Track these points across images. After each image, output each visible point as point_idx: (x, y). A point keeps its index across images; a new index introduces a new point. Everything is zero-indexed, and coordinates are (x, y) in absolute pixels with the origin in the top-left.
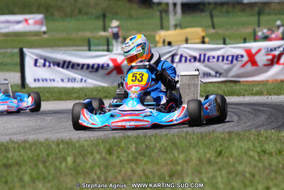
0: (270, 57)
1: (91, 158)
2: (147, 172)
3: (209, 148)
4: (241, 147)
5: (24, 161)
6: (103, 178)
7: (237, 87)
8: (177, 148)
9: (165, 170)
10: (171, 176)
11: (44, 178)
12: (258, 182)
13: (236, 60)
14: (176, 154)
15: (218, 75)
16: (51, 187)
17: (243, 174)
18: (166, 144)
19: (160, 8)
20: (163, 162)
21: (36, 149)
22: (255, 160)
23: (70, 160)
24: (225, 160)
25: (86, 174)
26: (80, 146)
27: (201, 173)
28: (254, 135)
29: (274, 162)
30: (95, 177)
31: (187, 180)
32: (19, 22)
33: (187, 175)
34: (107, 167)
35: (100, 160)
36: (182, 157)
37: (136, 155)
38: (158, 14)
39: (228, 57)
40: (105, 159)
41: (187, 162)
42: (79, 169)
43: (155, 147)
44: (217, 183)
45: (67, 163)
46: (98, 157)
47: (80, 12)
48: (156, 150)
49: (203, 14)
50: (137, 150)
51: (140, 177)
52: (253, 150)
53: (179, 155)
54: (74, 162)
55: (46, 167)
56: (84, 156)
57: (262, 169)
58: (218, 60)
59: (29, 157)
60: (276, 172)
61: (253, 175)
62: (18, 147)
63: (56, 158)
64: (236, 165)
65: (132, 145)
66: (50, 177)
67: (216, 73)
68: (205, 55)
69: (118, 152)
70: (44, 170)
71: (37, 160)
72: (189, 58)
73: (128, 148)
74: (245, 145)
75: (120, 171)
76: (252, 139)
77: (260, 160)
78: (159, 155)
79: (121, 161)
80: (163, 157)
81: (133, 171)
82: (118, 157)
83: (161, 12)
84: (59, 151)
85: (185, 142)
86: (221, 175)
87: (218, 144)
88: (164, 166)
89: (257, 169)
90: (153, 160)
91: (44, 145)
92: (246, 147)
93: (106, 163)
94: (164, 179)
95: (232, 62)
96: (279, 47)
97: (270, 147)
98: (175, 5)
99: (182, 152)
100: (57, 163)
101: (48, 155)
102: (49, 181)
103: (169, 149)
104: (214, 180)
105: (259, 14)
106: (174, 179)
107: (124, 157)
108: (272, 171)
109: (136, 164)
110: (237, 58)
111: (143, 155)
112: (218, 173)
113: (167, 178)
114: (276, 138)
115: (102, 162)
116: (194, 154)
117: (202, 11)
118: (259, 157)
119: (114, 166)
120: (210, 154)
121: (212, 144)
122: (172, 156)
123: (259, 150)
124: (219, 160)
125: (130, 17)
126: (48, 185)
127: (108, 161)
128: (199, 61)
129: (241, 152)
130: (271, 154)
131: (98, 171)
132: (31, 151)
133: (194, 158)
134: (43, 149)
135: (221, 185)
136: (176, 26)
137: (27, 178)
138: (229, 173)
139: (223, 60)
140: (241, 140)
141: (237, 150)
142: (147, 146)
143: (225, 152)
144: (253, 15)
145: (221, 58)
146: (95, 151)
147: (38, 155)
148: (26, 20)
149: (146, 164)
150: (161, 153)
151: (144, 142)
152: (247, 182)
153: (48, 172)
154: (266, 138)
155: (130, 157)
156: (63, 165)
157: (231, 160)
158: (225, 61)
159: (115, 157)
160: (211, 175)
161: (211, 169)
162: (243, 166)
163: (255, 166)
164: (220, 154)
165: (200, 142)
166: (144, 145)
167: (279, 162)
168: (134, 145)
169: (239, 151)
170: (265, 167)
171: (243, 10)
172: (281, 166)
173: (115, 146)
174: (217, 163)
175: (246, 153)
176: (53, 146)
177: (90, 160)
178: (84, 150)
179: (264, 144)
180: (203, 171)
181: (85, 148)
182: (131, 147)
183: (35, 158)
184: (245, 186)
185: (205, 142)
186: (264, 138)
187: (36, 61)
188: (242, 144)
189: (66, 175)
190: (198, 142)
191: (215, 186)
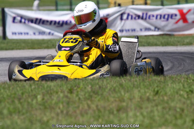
1: (57, 96)
2: (99, 107)
4: (174, 88)
5: (4, 98)
6: (65, 112)
7: (171, 39)
8: (123, 88)
9: (114, 106)
10: (118, 110)
11: (19, 112)
12: (187, 116)
13: (172, 18)
14: (123, 93)
15: (157, 29)
16: (24, 118)
17: (175, 109)
18: (115, 85)
20: (112, 99)
21: (13, 89)
22: (184, 98)
23: (39, 97)
24: (161, 98)
25: (52, 108)
26: (48, 86)
27: (141, 108)
28: (184, 78)
30: (59, 111)
31: (131, 114)
33: (131, 110)
34: (68, 103)
35: (63, 97)
36: (127, 95)
37: (92, 94)
39: (164, 16)
40: (67, 97)
41: (131, 100)
42: (46, 104)
43: (107, 87)
44: (154, 116)
45: (37, 100)
46: (61, 95)
48: (107, 90)
50: (92, 90)
51: (94, 111)
52: (182, 90)
53: (125, 94)
54: (43, 99)
55: (21, 103)
56: (51, 95)
57: (190, 105)
58: (156, 18)
59: (8, 95)
61: (183, 110)
63: (29, 96)
64: (170, 102)
65: (88, 86)
66: (24, 111)
67: (156, 28)
68: (146, 14)
69: (78, 92)
70: (19, 106)
71: (14, 97)
72: (134, 16)
73: (85, 88)
74: (177, 86)
75: (78, 107)
76: (182, 81)
77: (188, 98)
78: (109, 94)
79: (79, 99)
80: (112, 95)
81: (89, 106)
82: (77, 95)
84: (32, 90)
85: (130, 83)
86: (157, 110)
87: (156, 85)
88: (113, 102)
89: (185, 105)
90: (104, 97)
92: (178, 87)
94: (113, 113)
95: (168, 19)
99: (128, 92)
100: (30, 100)
101: (23, 94)
102: (23, 114)
103: (117, 89)
104: (152, 114)
106: (121, 113)
107: (82, 95)
109: (91, 101)
110: (171, 16)
111: (97, 93)
112: (155, 108)
113: (115, 112)
115: (65, 99)
116: (136, 93)
118: (188, 95)
119: (74, 102)
120: (149, 94)
121: (150, 85)
122: (119, 94)
123: (188, 90)
124: (156, 98)
126: (22, 117)
127: (70, 98)
128: (142, 18)
129: (174, 91)
131: (61, 106)
132: (9, 90)
133: (136, 96)
134: (18, 88)
135: (157, 118)
137: (5, 112)
138: (164, 108)
139: (160, 18)
140: (174, 82)
141: (170, 90)
142: (100, 87)
143: (161, 92)
145: (159, 17)
146: (60, 90)
147: (15, 94)
149: (99, 100)
150: (111, 93)
151: (98, 84)
152: (178, 116)
153: (23, 107)
155: (87, 95)
156: (34, 102)
157: (166, 98)
158: (162, 19)
159: (74, 95)
160: (149, 110)
161: (149, 105)
162: (175, 102)
163: (184, 103)
164: (157, 93)
165: (142, 84)
166: (97, 86)
168: (90, 86)
169: (172, 91)
170: (192, 104)
173: (75, 86)
174: (154, 100)
175: (177, 93)
176: (27, 87)
177: (55, 98)
178: (51, 90)
179: (191, 85)
180: (144, 106)
181: (52, 88)
182: (87, 88)
183: (12, 96)
184: (176, 118)
185: (145, 84)
186: (192, 81)
187: (14, 18)
188: (175, 86)
189: (36, 109)
190: (140, 84)
191: (152, 118)
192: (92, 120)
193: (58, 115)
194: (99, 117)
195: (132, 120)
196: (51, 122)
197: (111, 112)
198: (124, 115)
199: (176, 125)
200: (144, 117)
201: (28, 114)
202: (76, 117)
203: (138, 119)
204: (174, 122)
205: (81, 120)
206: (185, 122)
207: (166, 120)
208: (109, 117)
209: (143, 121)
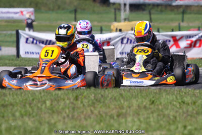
0: (189, 42)
1: (63, 102)
2: (101, 113)
3: (145, 99)
4: (168, 99)
5: (16, 102)
6: (70, 116)
8: (123, 97)
9: (114, 112)
10: (118, 116)
11: (30, 115)
12: (179, 122)
14: (122, 102)
16: (34, 120)
17: (168, 116)
18: (115, 95)
19: (115, 6)
20: (113, 106)
21: (25, 95)
22: (177, 108)
23: (48, 103)
24: (156, 107)
25: (59, 113)
26: (55, 94)
27: (139, 115)
28: (177, 91)
29: (190, 109)
30: (65, 115)
31: (129, 119)
32: (16, 13)
33: (130, 115)
34: (74, 109)
35: (69, 104)
36: (126, 104)
37: (95, 101)
38: (113, 10)
40: (72, 103)
41: (130, 107)
42: (54, 109)
43: (108, 97)
44: (150, 122)
45: (46, 105)
46: (68, 102)
47: (59, 8)
48: (108, 99)
49: (145, 12)
50: (95, 98)
51: (97, 116)
52: (175, 101)
53: (124, 102)
54: (51, 105)
55: (31, 107)
56: (58, 101)
57: (182, 114)
60: (191, 116)
61: (175, 117)
62: (13, 94)
63: (39, 102)
64: (164, 110)
66: (34, 114)
69: (82, 99)
70: (30, 109)
71: (25, 103)
72: (133, 41)
73: (89, 97)
74: (170, 97)
75: (83, 112)
76: (175, 94)
77: (180, 107)
78: (110, 102)
79: (84, 105)
80: (113, 103)
81: (92, 112)
82: (82, 102)
83: (115, 9)
84: (41, 97)
85: (129, 94)
86: (153, 116)
87: (152, 96)
88: (113, 109)
89: (178, 114)
90: (106, 105)
91: (31, 92)
92: (171, 98)
93: (73, 106)
94: (113, 118)
96: (196, 36)
97: (188, 99)
98: (125, 5)
99: (127, 100)
100: (39, 105)
101: (33, 100)
102: (33, 117)
103: (117, 98)
104: (148, 120)
105: (183, 13)
106: (120, 118)
107: (86, 102)
108: (188, 115)
109: (94, 107)
111: (99, 101)
112: (151, 115)
113: (115, 118)
114: (192, 94)
115: (71, 105)
116: (135, 103)
117: (144, 10)
118: (180, 105)
119: (79, 108)
120: (146, 102)
121: (147, 96)
122: (119, 103)
123: (180, 101)
124: (152, 106)
125: (94, 12)
126: (32, 119)
127: (75, 105)
129: (168, 102)
130: (188, 104)
131: (67, 111)
132: (21, 96)
133: (134, 105)
134: (29, 95)
135: (153, 124)
136: (125, 20)
137: (17, 114)
138: (159, 115)
140: (168, 94)
141: (164, 101)
142: (102, 96)
143: (156, 102)
144: (179, 14)
146: (66, 98)
147: (26, 99)
148: (22, 12)
149: (101, 107)
151: (100, 93)
152: (171, 122)
153: (33, 110)
154: (185, 93)
155: (90, 102)
156: (44, 106)
157: (160, 107)
159: (79, 102)
160: (146, 116)
161: (146, 113)
162: (169, 111)
163: (177, 112)
164: (153, 102)
165: (139, 95)
166: (100, 95)
167: (193, 109)
168: (93, 95)
169: (166, 101)
170: (184, 113)
171: (172, 10)
172: (195, 112)
173: (80, 95)
174: (150, 108)
176: (37, 94)
177: (62, 104)
178: (58, 97)
179: (183, 97)
180: (141, 113)
181: (59, 95)
182: (91, 96)
183: (24, 101)
184: (170, 124)
185: (143, 95)
186: (184, 93)
187: (27, 39)
188: (168, 97)
189: (45, 113)
190: (138, 94)
191: (148, 123)
192: (95, 123)
193: (64, 118)
194: (101, 121)
195: (130, 125)
196: (57, 124)
197: (112, 117)
198: (123, 120)
199: (169, 130)
200: (141, 122)
201: (38, 117)
202: (80, 120)
203: (136, 124)
204: (167, 127)
205: (85, 123)
206: (177, 128)
207: (161, 126)
208: (109, 121)
209: (140, 126)
